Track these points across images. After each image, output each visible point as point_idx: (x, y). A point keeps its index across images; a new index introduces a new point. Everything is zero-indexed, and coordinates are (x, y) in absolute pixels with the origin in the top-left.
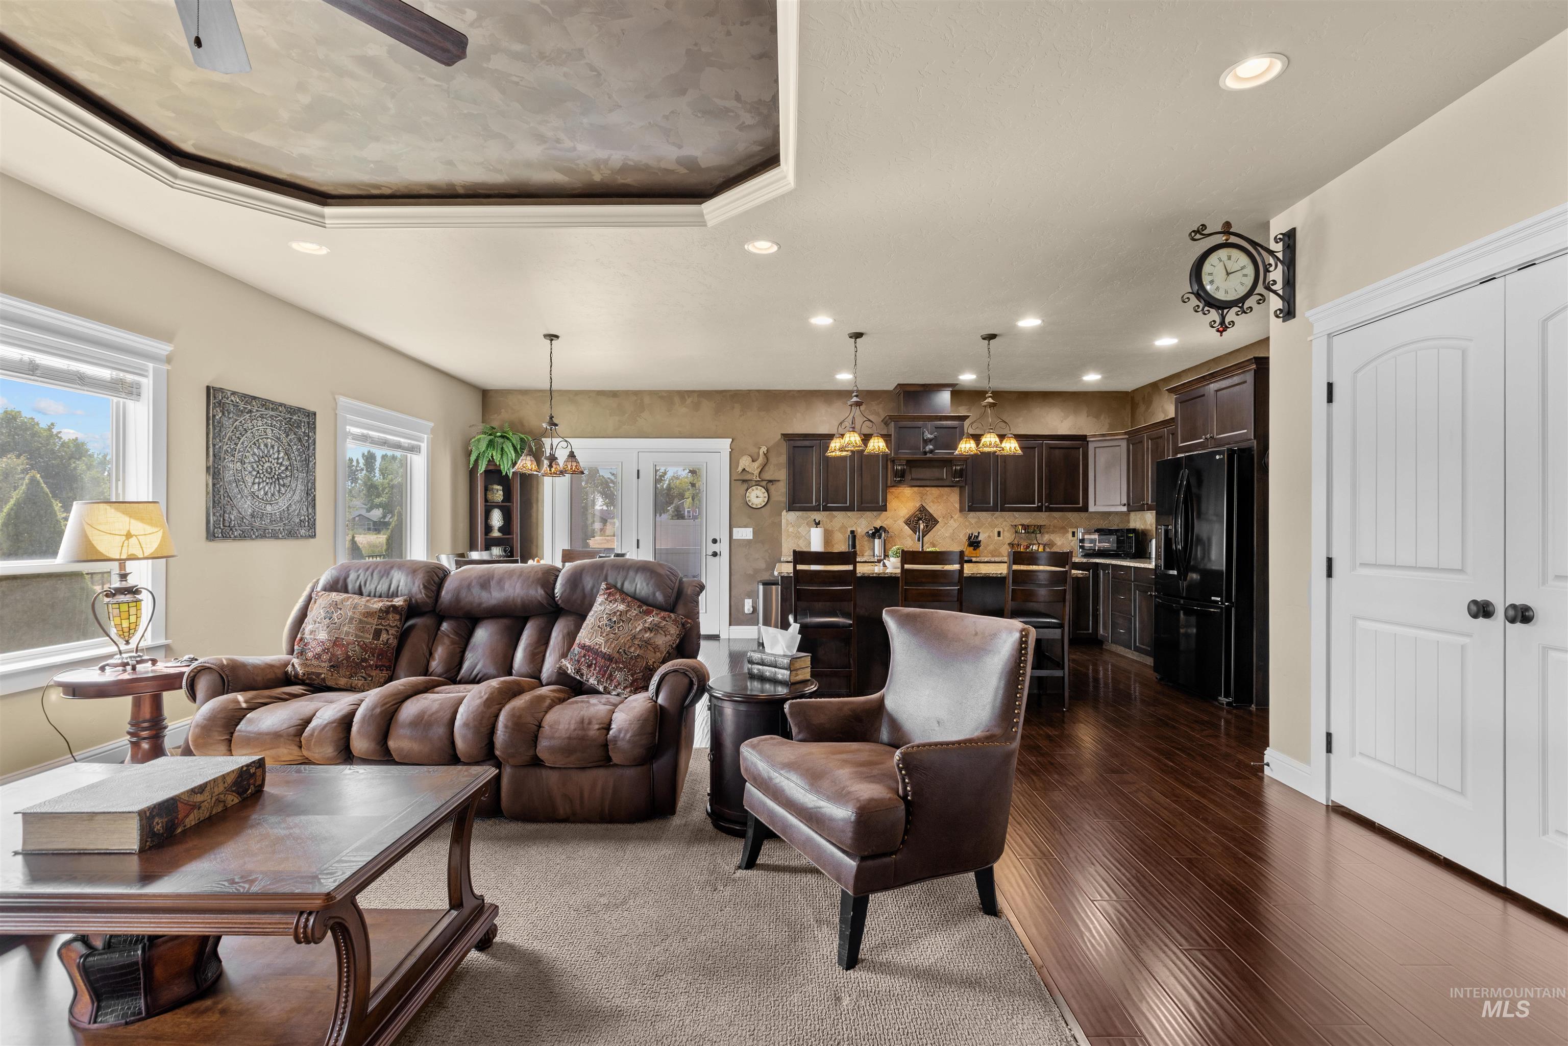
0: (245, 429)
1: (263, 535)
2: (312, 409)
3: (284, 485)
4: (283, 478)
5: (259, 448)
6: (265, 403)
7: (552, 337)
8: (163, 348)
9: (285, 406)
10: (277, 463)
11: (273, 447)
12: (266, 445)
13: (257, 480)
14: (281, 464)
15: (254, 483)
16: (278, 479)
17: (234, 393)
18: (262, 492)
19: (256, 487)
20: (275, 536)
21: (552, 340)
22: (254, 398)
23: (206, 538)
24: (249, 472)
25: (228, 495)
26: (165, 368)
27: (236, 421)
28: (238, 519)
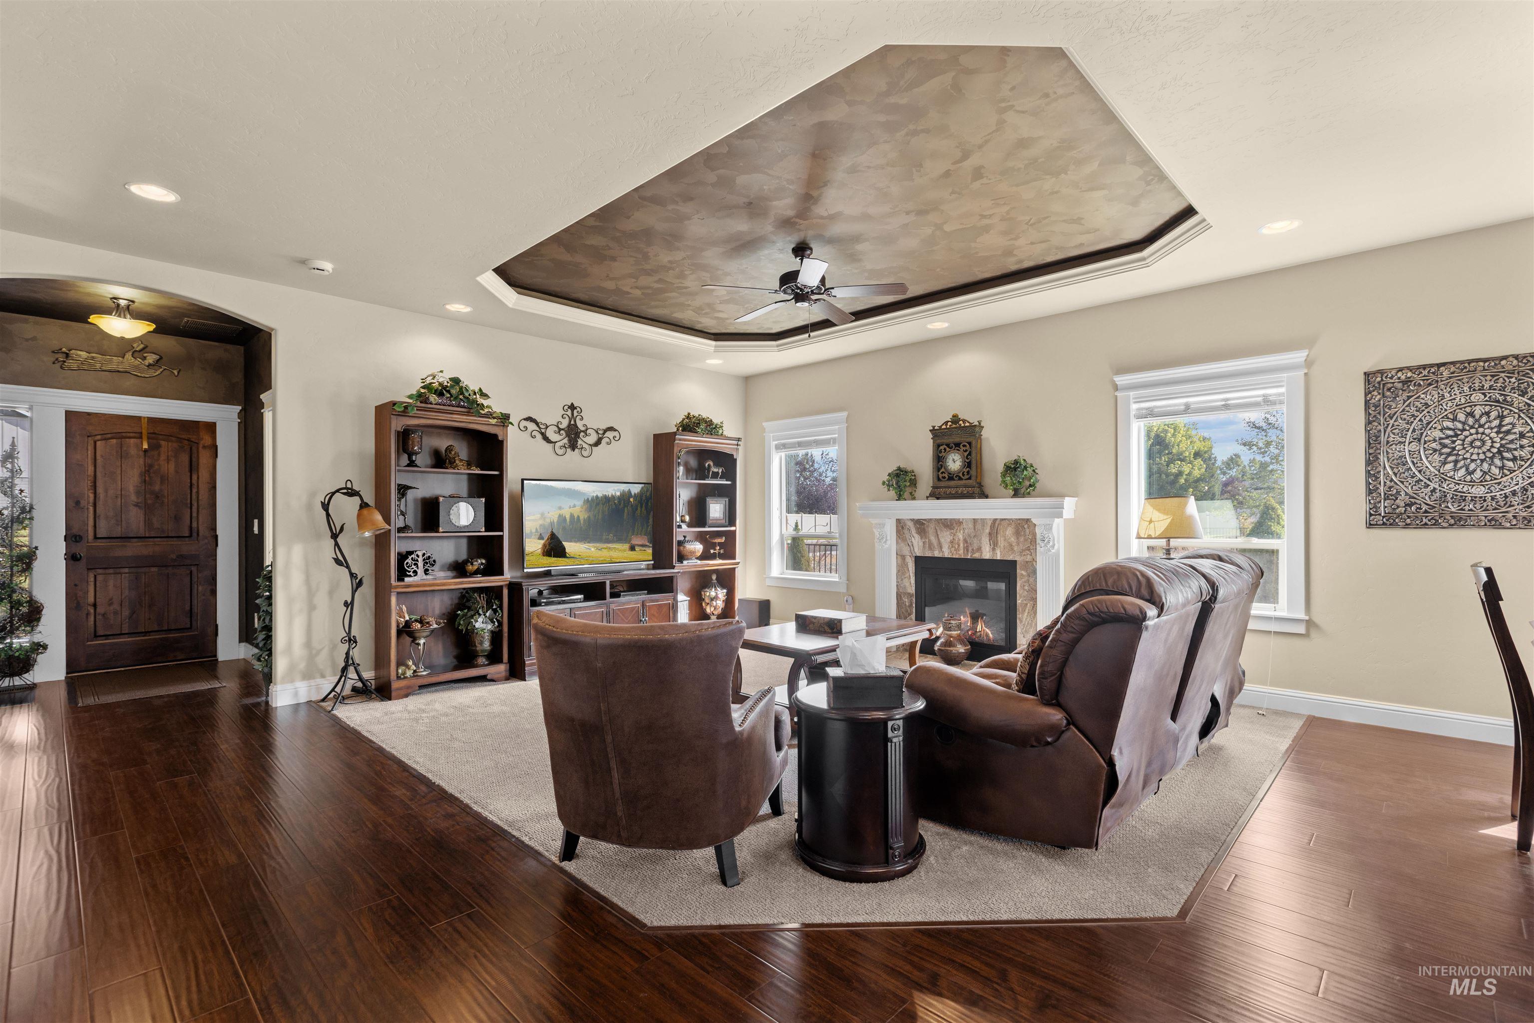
0: (1426, 404)
1: (1458, 522)
3: (1516, 459)
4: (1512, 450)
5: (1455, 420)
6: (1466, 367)
8: (1299, 356)
9: (1516, 357)
10: (1500, 432)
11: (1488, 413)
12: (1471, 414)
13: (1452, 458)
14: (1510, 432)
15: (1445, 463)
16: (1502, 452)
17: (1401, 370)
18: (1462, 472)
19: (1450, 466)
20: (1495, 525)
22: (1439, 365)
23: (1370, 525)
24: (1435, 450)
25: (1392, 480)
26: (1301, 373)
27: (1409, 397)
28: (1410, 505)
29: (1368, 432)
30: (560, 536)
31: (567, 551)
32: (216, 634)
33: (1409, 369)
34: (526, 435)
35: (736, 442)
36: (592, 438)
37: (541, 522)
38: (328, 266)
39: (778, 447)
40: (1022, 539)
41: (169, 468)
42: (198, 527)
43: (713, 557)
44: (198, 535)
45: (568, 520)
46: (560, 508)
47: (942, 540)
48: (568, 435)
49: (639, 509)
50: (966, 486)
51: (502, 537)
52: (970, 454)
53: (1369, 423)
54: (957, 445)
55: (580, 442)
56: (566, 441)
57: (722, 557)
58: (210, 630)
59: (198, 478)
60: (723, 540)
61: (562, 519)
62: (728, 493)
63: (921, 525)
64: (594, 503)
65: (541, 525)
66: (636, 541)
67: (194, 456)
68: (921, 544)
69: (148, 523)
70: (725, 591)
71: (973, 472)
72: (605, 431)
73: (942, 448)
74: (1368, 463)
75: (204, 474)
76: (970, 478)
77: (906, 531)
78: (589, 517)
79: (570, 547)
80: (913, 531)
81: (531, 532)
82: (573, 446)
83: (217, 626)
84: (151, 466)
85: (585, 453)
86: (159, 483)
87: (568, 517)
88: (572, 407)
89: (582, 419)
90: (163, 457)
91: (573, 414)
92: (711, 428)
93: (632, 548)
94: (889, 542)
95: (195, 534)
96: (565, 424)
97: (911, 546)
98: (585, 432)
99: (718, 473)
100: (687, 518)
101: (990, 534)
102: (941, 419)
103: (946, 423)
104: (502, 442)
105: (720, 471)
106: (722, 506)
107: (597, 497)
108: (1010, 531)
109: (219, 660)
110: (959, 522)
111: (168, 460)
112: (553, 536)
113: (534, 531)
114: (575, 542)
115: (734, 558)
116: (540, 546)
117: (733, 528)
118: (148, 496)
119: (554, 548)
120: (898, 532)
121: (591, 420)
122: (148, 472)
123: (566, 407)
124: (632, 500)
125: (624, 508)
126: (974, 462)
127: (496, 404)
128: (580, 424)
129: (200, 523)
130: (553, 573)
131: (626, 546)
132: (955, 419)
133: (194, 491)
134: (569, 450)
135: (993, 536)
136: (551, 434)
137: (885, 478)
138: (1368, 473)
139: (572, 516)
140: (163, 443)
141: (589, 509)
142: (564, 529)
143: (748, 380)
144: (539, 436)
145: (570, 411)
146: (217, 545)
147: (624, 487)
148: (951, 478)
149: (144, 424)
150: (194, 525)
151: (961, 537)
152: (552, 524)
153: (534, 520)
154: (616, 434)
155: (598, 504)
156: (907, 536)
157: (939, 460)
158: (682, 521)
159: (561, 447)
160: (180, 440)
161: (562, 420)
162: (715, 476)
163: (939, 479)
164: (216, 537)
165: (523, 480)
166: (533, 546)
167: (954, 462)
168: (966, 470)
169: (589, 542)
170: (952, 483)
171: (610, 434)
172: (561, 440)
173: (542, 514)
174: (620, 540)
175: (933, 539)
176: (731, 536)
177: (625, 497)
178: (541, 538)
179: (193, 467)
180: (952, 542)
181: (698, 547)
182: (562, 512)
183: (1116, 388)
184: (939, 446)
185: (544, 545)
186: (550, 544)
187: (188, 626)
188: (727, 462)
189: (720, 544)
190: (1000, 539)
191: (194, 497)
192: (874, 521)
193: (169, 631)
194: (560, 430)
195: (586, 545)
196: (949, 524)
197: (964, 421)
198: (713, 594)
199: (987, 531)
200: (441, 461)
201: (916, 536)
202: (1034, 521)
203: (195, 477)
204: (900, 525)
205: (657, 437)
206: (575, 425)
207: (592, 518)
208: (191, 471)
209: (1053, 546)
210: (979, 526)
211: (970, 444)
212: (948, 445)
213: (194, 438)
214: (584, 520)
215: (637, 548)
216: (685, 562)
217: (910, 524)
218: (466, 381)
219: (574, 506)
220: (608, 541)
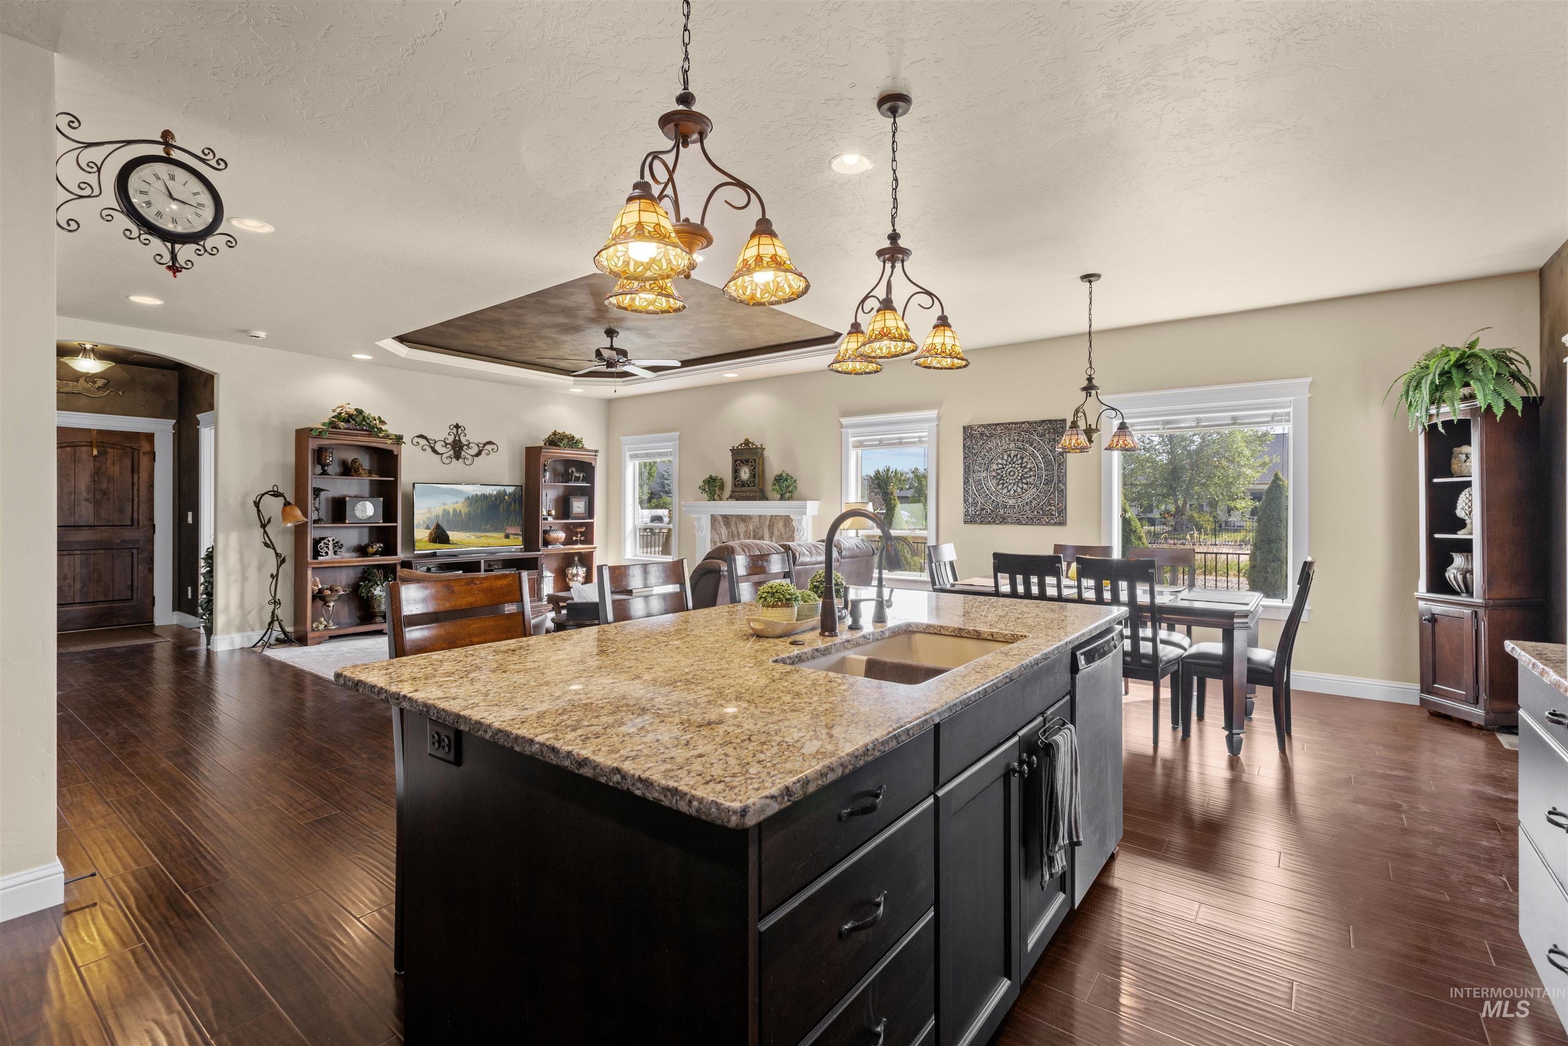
0: (991, 448)
1: (1004, 521)
2: (1063, 418)
3: (1027, 484)
4: (1026, 478)
5: (1002, 459)
6: (1007, 427)
7: (1089, 278)
8: (933, 413)
9: (1028, 422)
10: (1021, 467)
11: (1016, 456)
12: (1009, 456)
13: (1001, 482)
14: (1025, 467)
15: (998, 485)
16: (1021, 479)
17: (979, 426)
18: (1005, 491)
19: (1000, 486)
20: (1019, 522)
21: (1090, 282)
22: (997, 425)
23: (966, 522)
24: (994, 477)
25: (975, 494)
26: (935, 424)
27: (983, 443)
28: (982, 509)
29: (964, 463)
30: (444, 527)
31: (450, 538)
32: (153, 604)
33: (983, 426)
34: (418, 448)
35: (594, 453)
36: (474, 450)
37: (428, 515)
38: (262, 334)
39: (632, 457)
40: (788, 530)
41: (114, 470)
42: (138, 516)
43: (576, 543)
44: (138, 524)
45: (451, 513)
46: (444, 504)
47: (740, 530)
48: (453, 448)
49: (513, 505)
50: (752, 491)
51: (396, 527)
52: (754, 468)
53: (965, 458)
54: (747, 461)
55: (463, 453)
56: (452, 452)
57: (582, 542)
58: (149, 600)
59: (139, 478)
60: (583, 529)
61: (447, 513)
62: (588, 493)
63: (726, 519)
64: (474, 500)
65: (428, 518)
66: (510, 530)
67: (136, 460)
68: (726, 533)
69: (97, 514)
70: (585, 569)
71: (756, 482)
72: (485, 445)
73: (738, 463)
74: (965, 484)
75: (144, 475)
76: (754, 486)
77: (717, 523)
78: (469, 511)
79: (453, 535)
80: (722, 523)
81: (419, 523)
82: (457, 456)
83: (154, 598)
84: (99, 469)
85: (468, 462)
86: (106, 482)
87: (451, 512)
88: (457, 427)
89: (465, 435)
90: (109, 462)
91: (457, 432)
92: (573, 442)
93: (507, 537)
94: (704, 532)
95: (136, 524)
96: (450, 439)
97: (720, 534)
98: (468, 445)
99: (579, 477)
100: (553, 512)
101: (769, 526)
102: (737, 442)
103: (741, 444)
104: (397, 456)
105: (582, 475)
106: (583, 503)
107: (476, 495)
108: (781, 524)
109: (156, 625)
110: (750, 517)
111: (114, 464)
112: (438, 527)
113: (422, 522)
114: (458, 531)
115: (592, 543)
116: (427, 535)
117: (592, 521)
118: (97, 493)
119: (440, 536)
120: (712, 524)
121: (473, 436)
122: (97, 474)
123: (452, 427)
124: (506, 497)
125: (500, 504)
126: (757, 474)
127: (391, 428)
128: (463, 440)
129: (140, 514)
130: (438, 554)
131: (502, 535)
132: (747, 442)
133: (136, 488)
134: (454, 460)
135: (771, 527)
136: (439, 447)
137: (701, 484)
138: (964, 488)
139: (455, 510)
140: (109, 450)
141: (470, 505)
142: (448, 521)
143: (609, 403)
144: (429, 449)
145: (455, 431)
146: (154, 532)
147: (502, 488)
148: (743, 486)
149: (94, 433)
150: (135, 516)
151: (751, 528)
152: (437, 517)
153: (423, 514)
154: (494, 447)
155: (477, 501)
156: (718, 528)
157: (736, 471)
158: (549, 515)
159: (447, 458)
160: (123, 448)
161: (449, 437)
162: (577, 479)
163: (736, 486)
164: (154, 526)
165: (414, 484)
166: (421, 534)
167: (745, 474)
168: (752, 480)
169: (469, 532)
170: (743, 489)
171: (489, 447)
172: (448, 452)
173: (429, 509)
174: (496, 530)
175: (734, 529)
176: (590, 527)
177: (501, 496)
178: (428, 528)
179: (134, 469)
180: (746, 532)
181: (562, 535)
182: (446, 507)
183: (841, 426)
184: (736, 461)
185: (431, 534)
186: (435, 533)
187: (130, 597)
188: (587, 469)
189: (581, 533)
190: (775, 530)
191: (135, 493)
192: (694, 516)
193: (113, 601)
194: (446, 444)
195: (467, 534)
196: (744, 519)
197: (753, 444)
198: (575, 571)
199: (767, 524)
200: (348, 470)
201: (724, 527)
202: (792, 517)
203: (136, 478)
204: (713, 517)
205: (528, 450)
206: (460, 441)
207: (472, 512)
208: (133, 472)
209: (803, 535)
210: (762, 520)
211: (755, 460)
212: (741, 461)
213: (135, 445)
214: (465, 514)
215: (511, 537)
216: (550, 547)
217: (720, 518)
218: (367, 412)
219: (457, 502)
220: (486, 531)
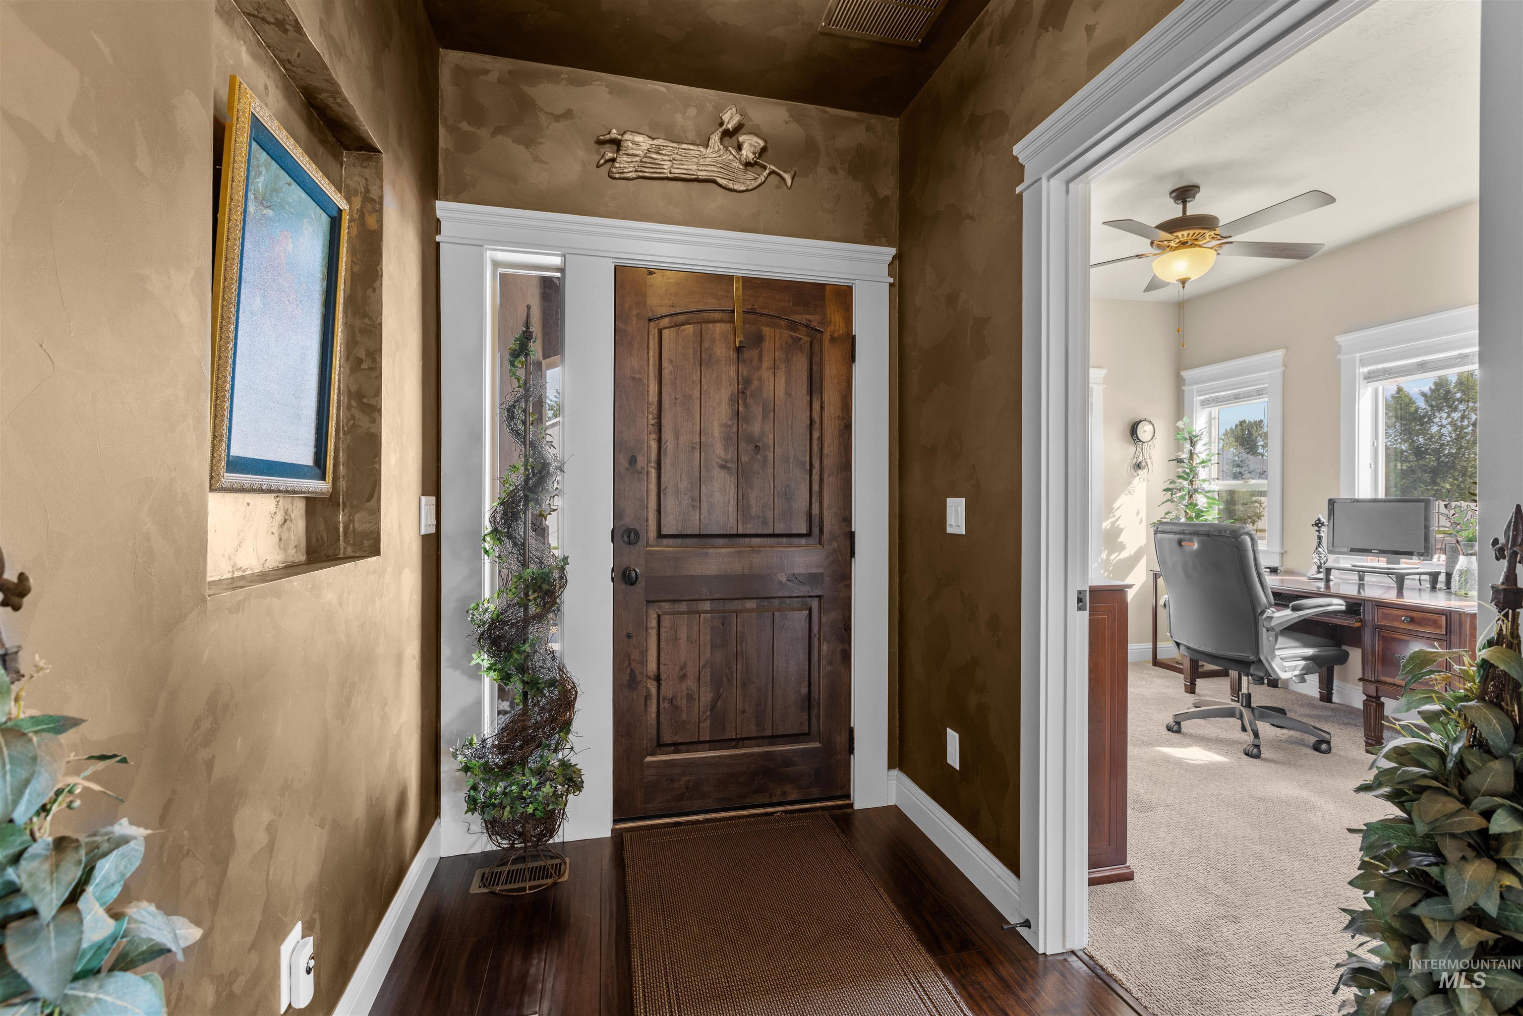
32: (851, 750)
41: (776, 386)
42: (821, 513)
44: (821, 531)
58: (842, 739)
59: (822, 408)
67: (816, 359)
69: (742, 506)
75: (831, 396)
83: (851, 731)
84: (747, 382)
86: (760, 418)
90: (767, 363)
95: (816, 530)
109: (857, 806)
111: (774, 368)
118: (742, 445)
122: (743, 394)
129: (825, 505)
133: (816, 435)
140: (767, 331)
146: (852, 554)
149: (737, 289)
150: (815, 510)
160: (793, 326)
164: (852, 535)
179: (814, 385)
187: (806, 729)
191: (815, 449)
193: (774, 739)
203: (816, 406)
208: (811, 393)
213: (814, 319)
